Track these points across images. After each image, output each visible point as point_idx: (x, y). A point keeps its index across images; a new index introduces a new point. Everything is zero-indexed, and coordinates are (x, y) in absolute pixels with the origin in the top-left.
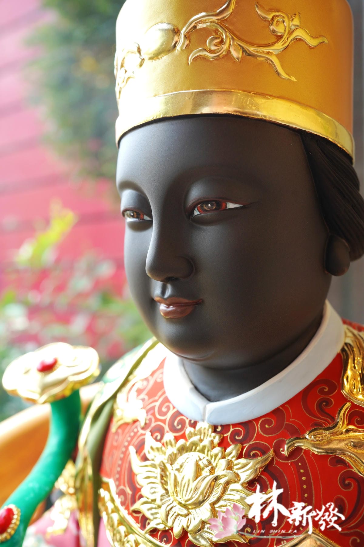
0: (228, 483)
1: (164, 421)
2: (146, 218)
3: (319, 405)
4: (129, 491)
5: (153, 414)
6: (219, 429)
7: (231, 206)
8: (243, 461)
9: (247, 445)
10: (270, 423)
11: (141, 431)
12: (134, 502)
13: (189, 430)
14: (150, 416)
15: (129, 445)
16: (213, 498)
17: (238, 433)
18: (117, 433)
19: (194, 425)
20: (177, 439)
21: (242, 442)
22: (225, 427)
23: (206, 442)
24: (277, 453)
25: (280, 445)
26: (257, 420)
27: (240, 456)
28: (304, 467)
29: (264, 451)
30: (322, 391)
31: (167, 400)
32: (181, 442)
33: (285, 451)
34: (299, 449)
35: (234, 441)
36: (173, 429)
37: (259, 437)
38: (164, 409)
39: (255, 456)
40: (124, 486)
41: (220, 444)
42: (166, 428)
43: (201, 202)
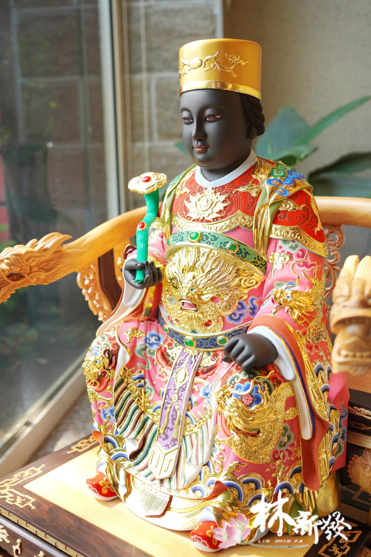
0: (216, 203)
1: (196, 190)
2: (191, 121)
3: (245, 180)
4: (184, 212)
5: (192, 189)
6: (214, 189)
7: (218, 117)
8: (221, 196)
9: (222, 192)
10: (229, 185)
11: (188, 195)
12: (186, 214)
13: (204, 191)
14: (190, 190)
15: (183, 199)
16: (212, 208)
17: (220, 189)
18: (178, 198)
19: (206, 189)
20: (200, 194)
21: (221, 191)
22: (216, 188)
23: (210, 193)
24: (231, 193)
25: (232, 191)
26: (226, 185)
27: (220, 195)
28: (239, 196)
29: (227, 193)
30: (246, 176)
31: (197, 184)
32: (202, 194)
33: (234, 192)
34: (237, 191)
35: (219, 191)
36: (199, 191)
37: (226, 189)
38: (196, 187)
39: (225, 194)
40: (183, 211)
41: (214, 193)
42: (197, 192)
43: (209, 116)
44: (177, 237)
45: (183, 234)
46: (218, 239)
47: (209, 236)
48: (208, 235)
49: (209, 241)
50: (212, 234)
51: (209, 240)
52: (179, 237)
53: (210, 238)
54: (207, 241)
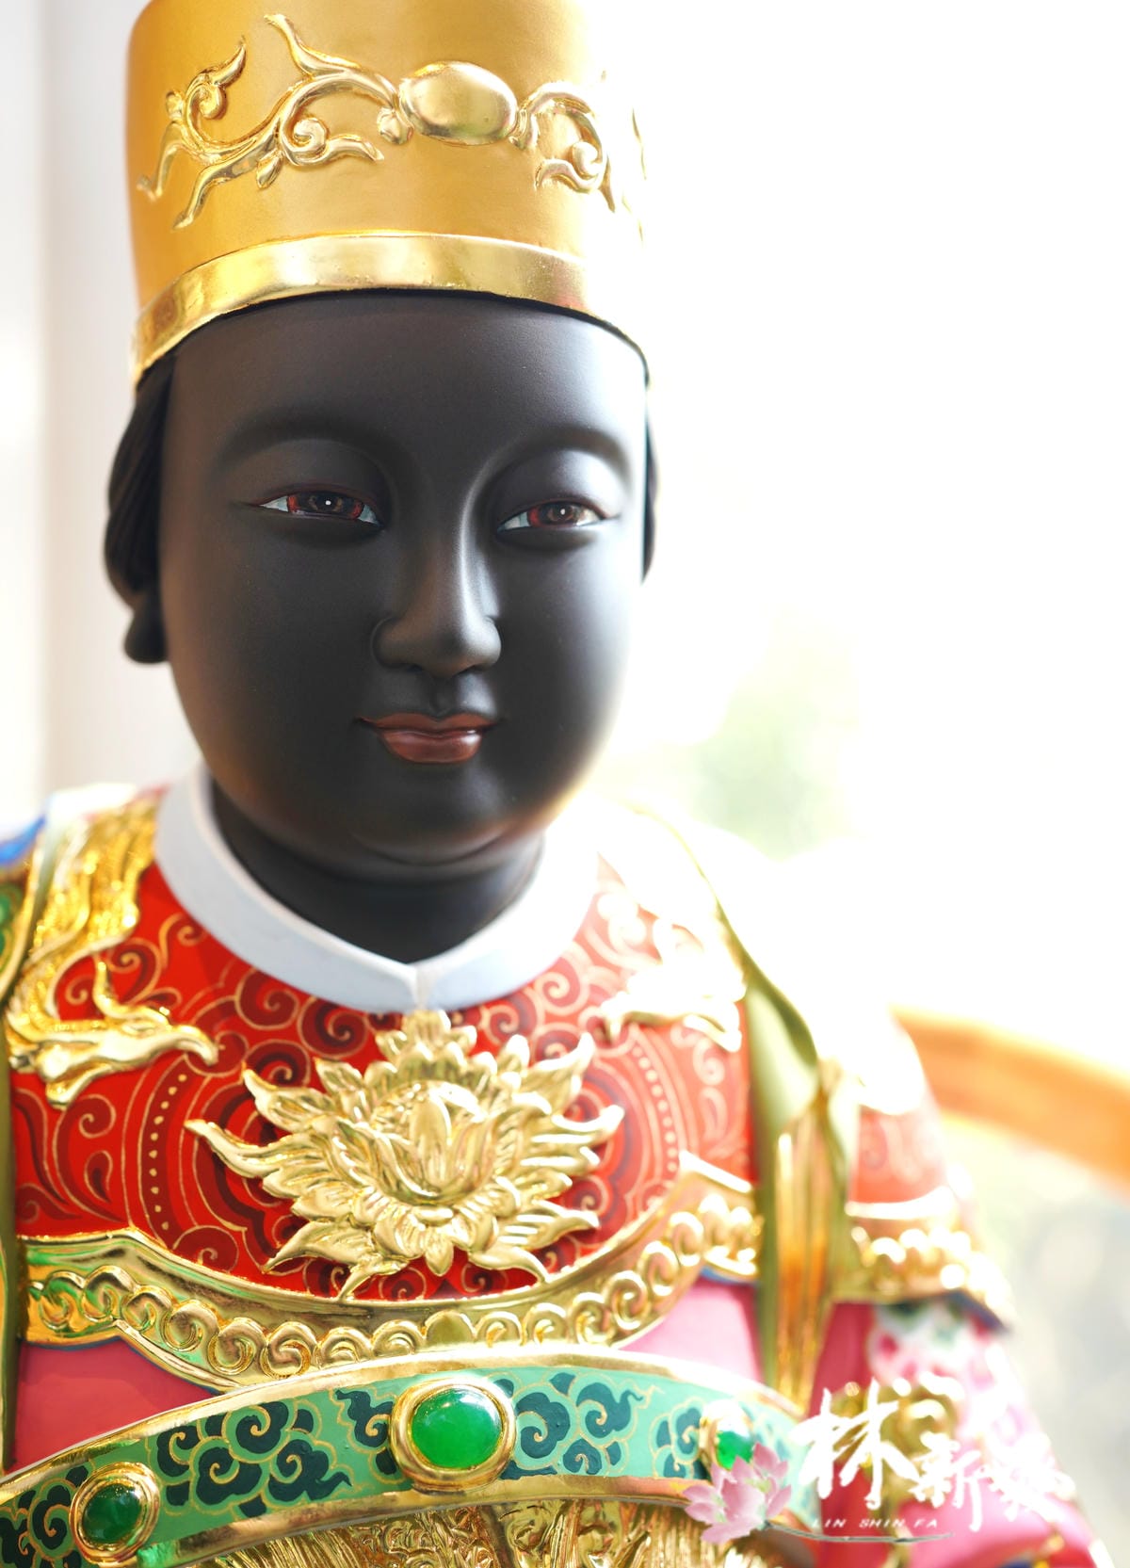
1: (291, 1033)
4: (235, 1230)
5: (235, 1023)
6: (461, 1017)
8: (542, 1068)
9: (534, 1039)
10: (556, 986)
11: (208, 1075)
14: (223, 1033)
17: (502, 1018)
18: (91, 1106)
22: (472, 1013)
29: (568, 1041)
32: (374, 1068)
35: (502, 1035)
36: (325, 1043)
38: (270, 1006)
42: (306, 1047)
44: (239, 1455)
45: (305, 1420)
46: (635, 1406)
47: (568, 1401)
48: (554, 1396)
49: (580, 1446)
50: (583, 1379)
51: (578, 1431)
52: (268, 1461)
53: (577, 1415)
54: (562, 1447)
